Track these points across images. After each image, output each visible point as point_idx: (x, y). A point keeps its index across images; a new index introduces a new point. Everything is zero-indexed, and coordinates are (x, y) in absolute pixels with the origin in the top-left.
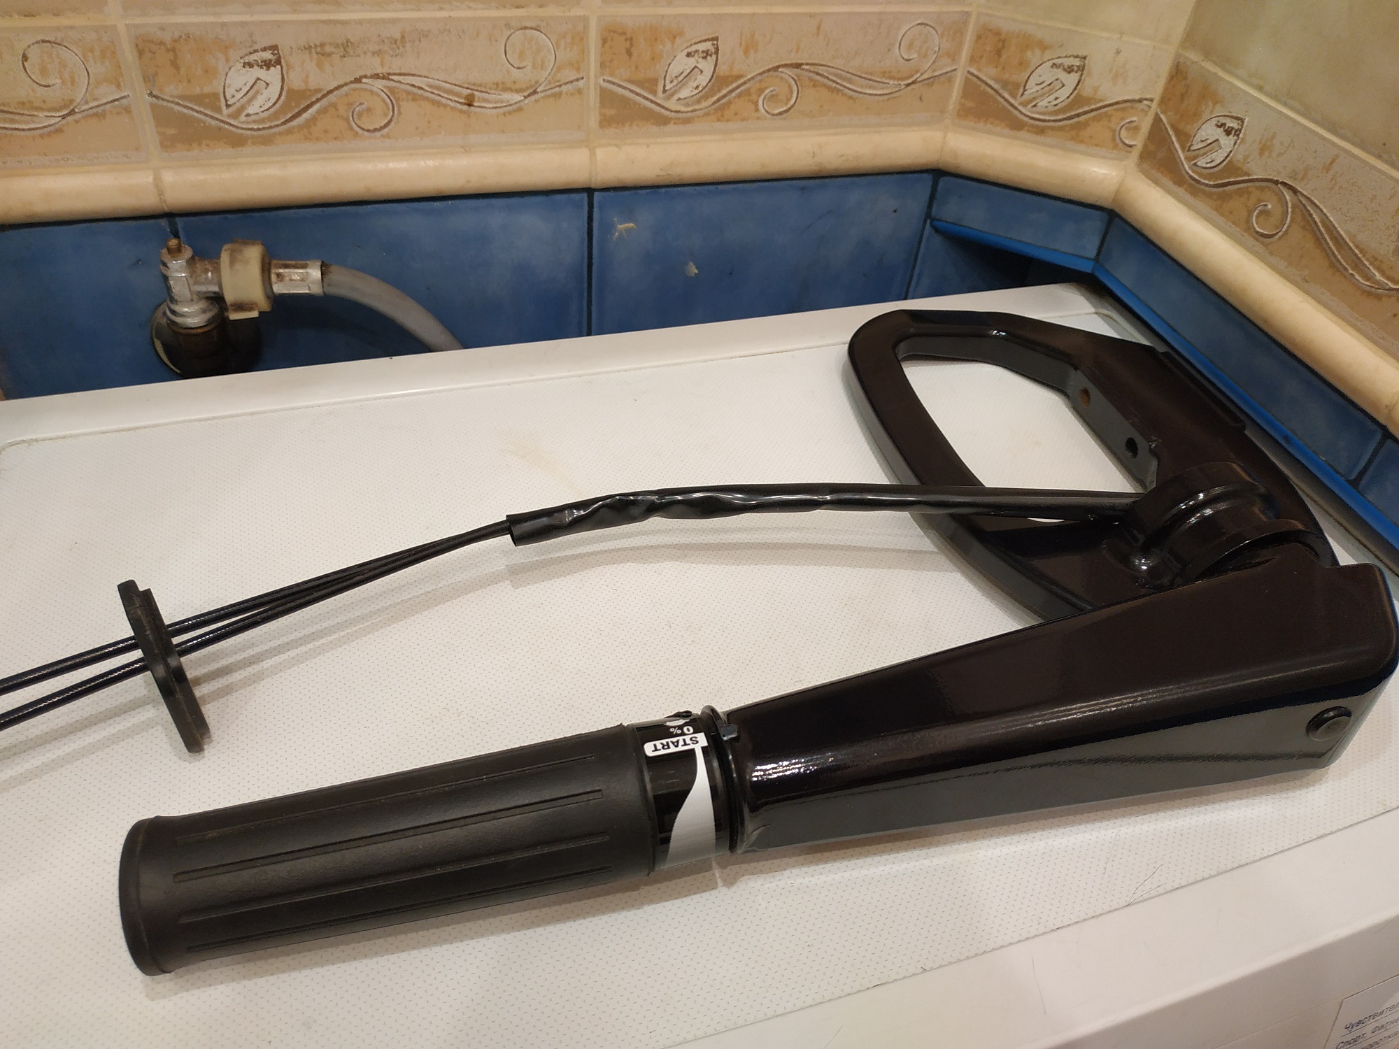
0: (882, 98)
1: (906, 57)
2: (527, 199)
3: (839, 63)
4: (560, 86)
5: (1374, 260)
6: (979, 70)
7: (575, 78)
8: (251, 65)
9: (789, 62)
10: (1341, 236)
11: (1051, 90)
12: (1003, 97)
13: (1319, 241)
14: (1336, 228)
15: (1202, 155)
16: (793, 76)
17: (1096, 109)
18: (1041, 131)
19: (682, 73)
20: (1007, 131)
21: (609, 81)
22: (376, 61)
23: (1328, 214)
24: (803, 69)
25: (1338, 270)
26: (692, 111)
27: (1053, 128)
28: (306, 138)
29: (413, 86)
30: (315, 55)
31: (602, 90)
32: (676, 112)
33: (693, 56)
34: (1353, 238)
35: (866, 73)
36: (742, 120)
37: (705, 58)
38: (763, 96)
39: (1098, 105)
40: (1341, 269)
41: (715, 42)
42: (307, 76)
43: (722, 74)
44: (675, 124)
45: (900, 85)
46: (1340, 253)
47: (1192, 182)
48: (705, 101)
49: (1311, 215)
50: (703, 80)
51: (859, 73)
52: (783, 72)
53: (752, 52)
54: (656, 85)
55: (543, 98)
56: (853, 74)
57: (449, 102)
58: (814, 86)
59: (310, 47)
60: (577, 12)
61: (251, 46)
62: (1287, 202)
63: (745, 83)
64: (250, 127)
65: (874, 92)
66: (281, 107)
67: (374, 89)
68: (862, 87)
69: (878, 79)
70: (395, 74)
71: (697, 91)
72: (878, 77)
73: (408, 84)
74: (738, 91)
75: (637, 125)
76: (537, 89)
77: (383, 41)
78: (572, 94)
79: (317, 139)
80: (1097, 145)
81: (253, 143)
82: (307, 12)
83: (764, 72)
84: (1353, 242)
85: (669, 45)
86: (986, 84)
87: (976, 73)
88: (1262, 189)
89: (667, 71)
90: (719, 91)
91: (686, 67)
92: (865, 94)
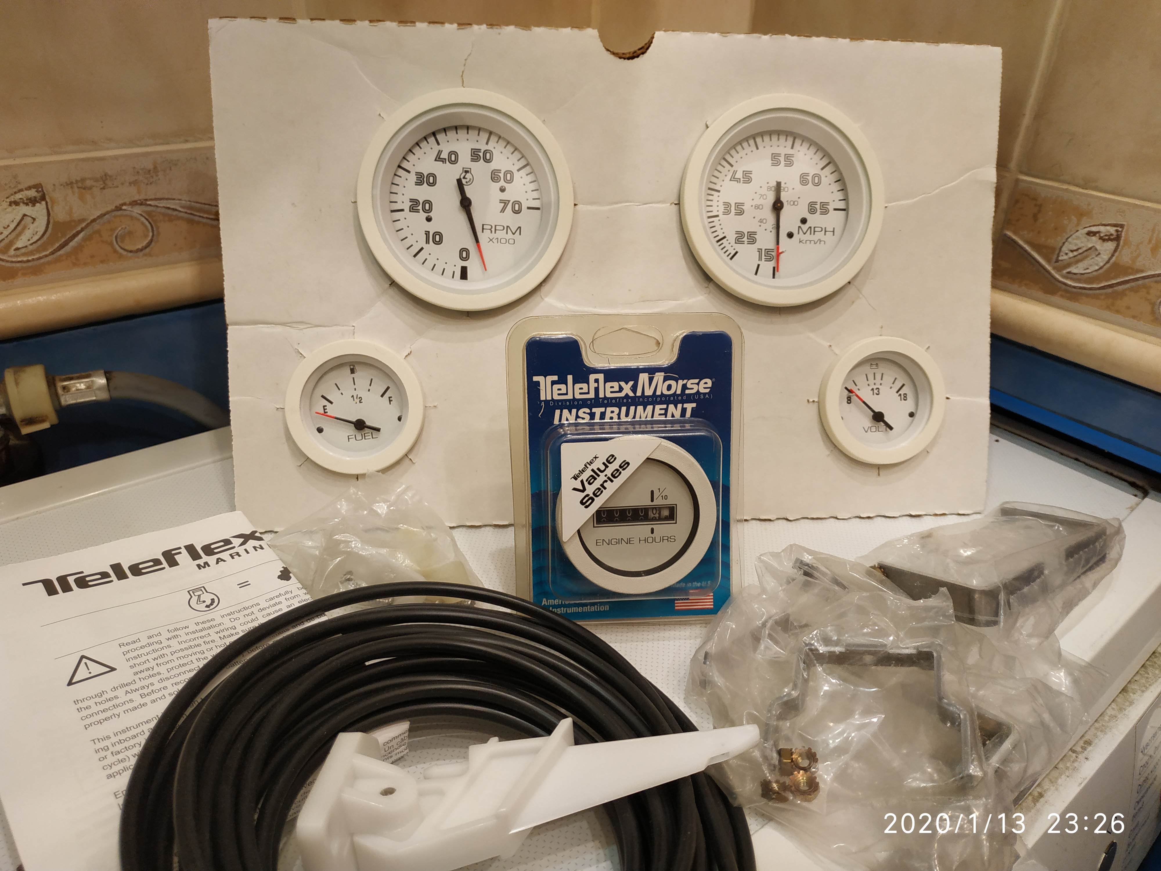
8: (16, 203)
22: (133, 190)
28: (74, 265)
29: (169, 208)
30: (76, 190)
42: (71, 209)
57: (201, 219)
59: (72, 183)
61: (15, 187)
64: (19, 259)
66: (48, 238)
67: (134, 214)
70: (151, 200)
73: (164, 207)
77: (138, 172)
79: (85, 264)
81: (24, 275)
82: (65, 153)
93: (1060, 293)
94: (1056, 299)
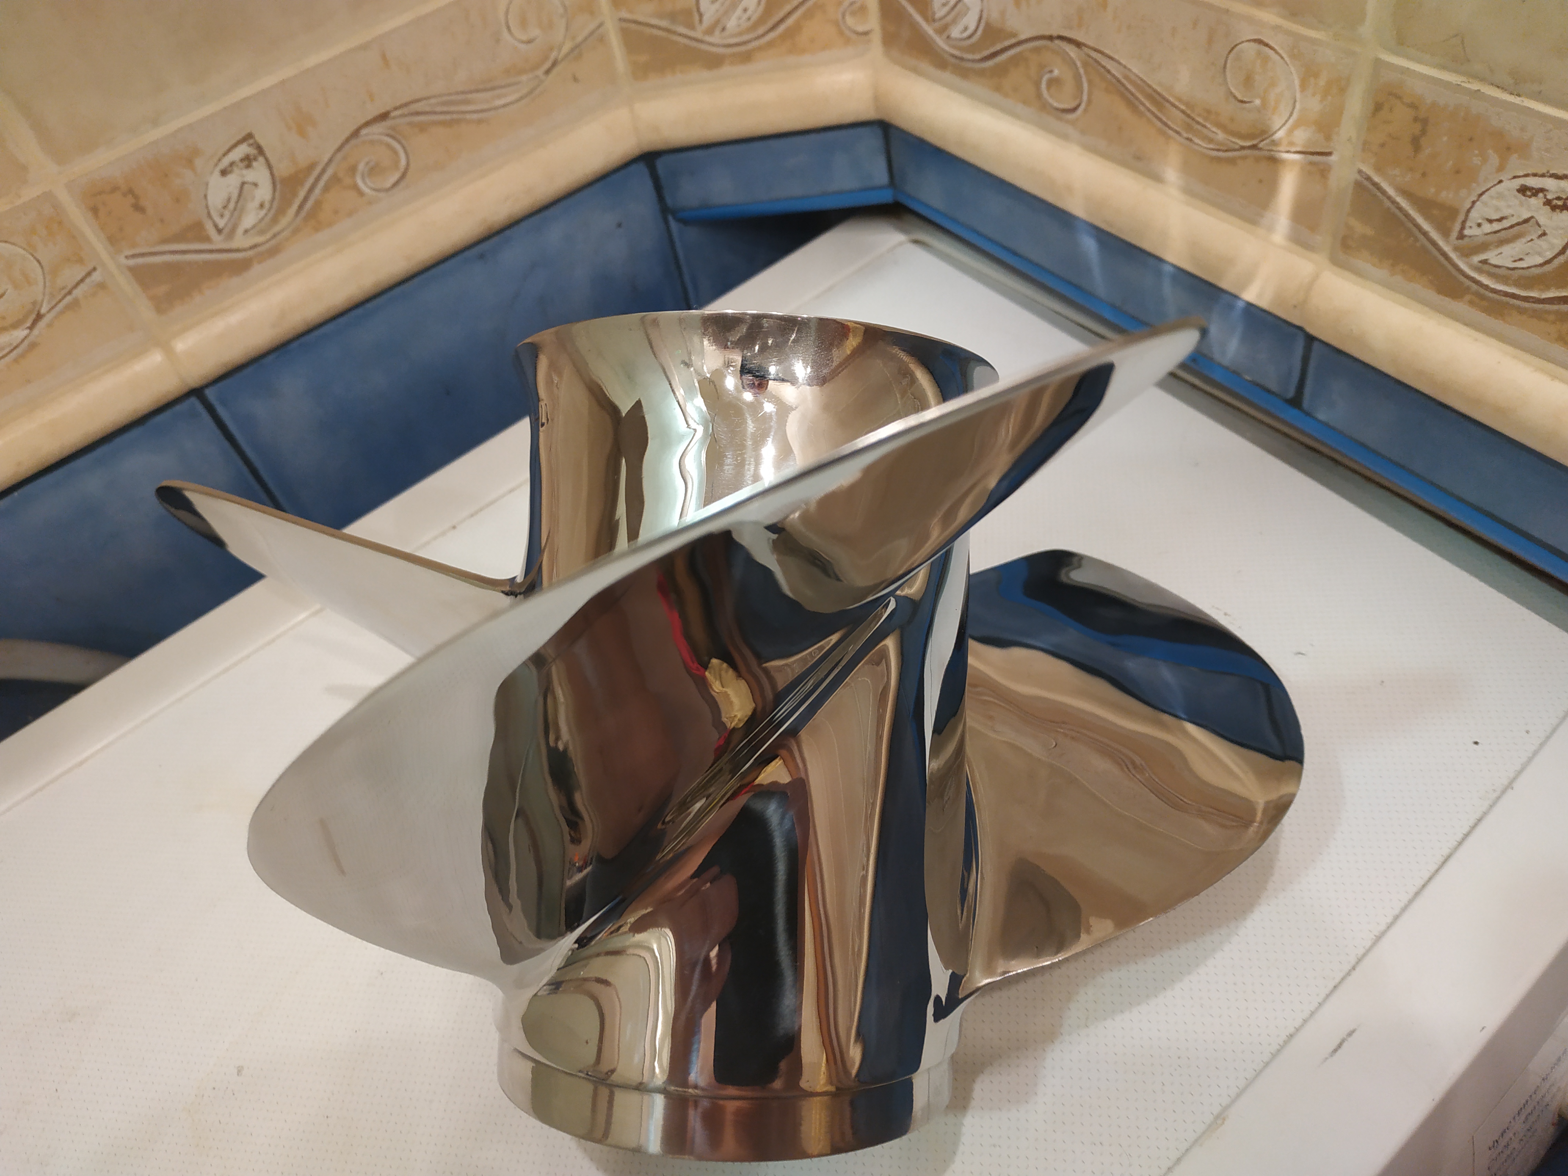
0: (522, 102)
1: (524, 38)
3: (440, 87)
4: (70, 293)
5: (1208, 113)
6: (631, 12)
7: (83, 274)
9: (369, 117)
10: (1156, 91)
11: (733, 3)
12: (680, 35)
13: (1131, 102)
14: (1146, 82)
15: (952, 24)
16: (384, 132)
17: (802, 4)
18: (746, 58)
19: (229, 199)
20: (705, 74)
21: (134, 256)
23: (1130, 66)
24: (394, 118)
25: (1171, 137)
26: (275, 236)
27: (760, 48)
31: (131, 269)
32: (252, 247)
33: (231, 172)
34: (1168, 87)
35: (483, 82)
36: (350, 214)
37: (249, 166)
38: (359, 175)
40: (1173, 134)
41: (251, 141)
43: (285, 174)
44: (260, 262)
45: (536, 76)
46: (1162, 113)
47: (957, 61)
48: (283, 217)
49: (1109, 71)
50: (264, 192)
51: (474, 88)
52: (366, 135)
53: (310, 128)
54: (204, 229)
55: (56, 317)
56: (466, 93)
58: (422, 130)
60: (30, 193)
62: (1074, 62)
63: (324, 171)
65: (507, 101)
68: (488, 102)
69: (501, 83)
71: (265, 211)
72: (500, 80)
74: (321, 184)
75: (210, 288)
78: (93, 295)
80: (824, 49)
83: (341, 146)
84: (1174, 96)
85: (188, 174)
86: (650, 25)
87: (629, 17)
88: (1037, 50)
89: (207, 207)
90: (295, 194)
91: (230, 189)
92: (498, 107)
93: (1468, 297)
94: (1460, 307)
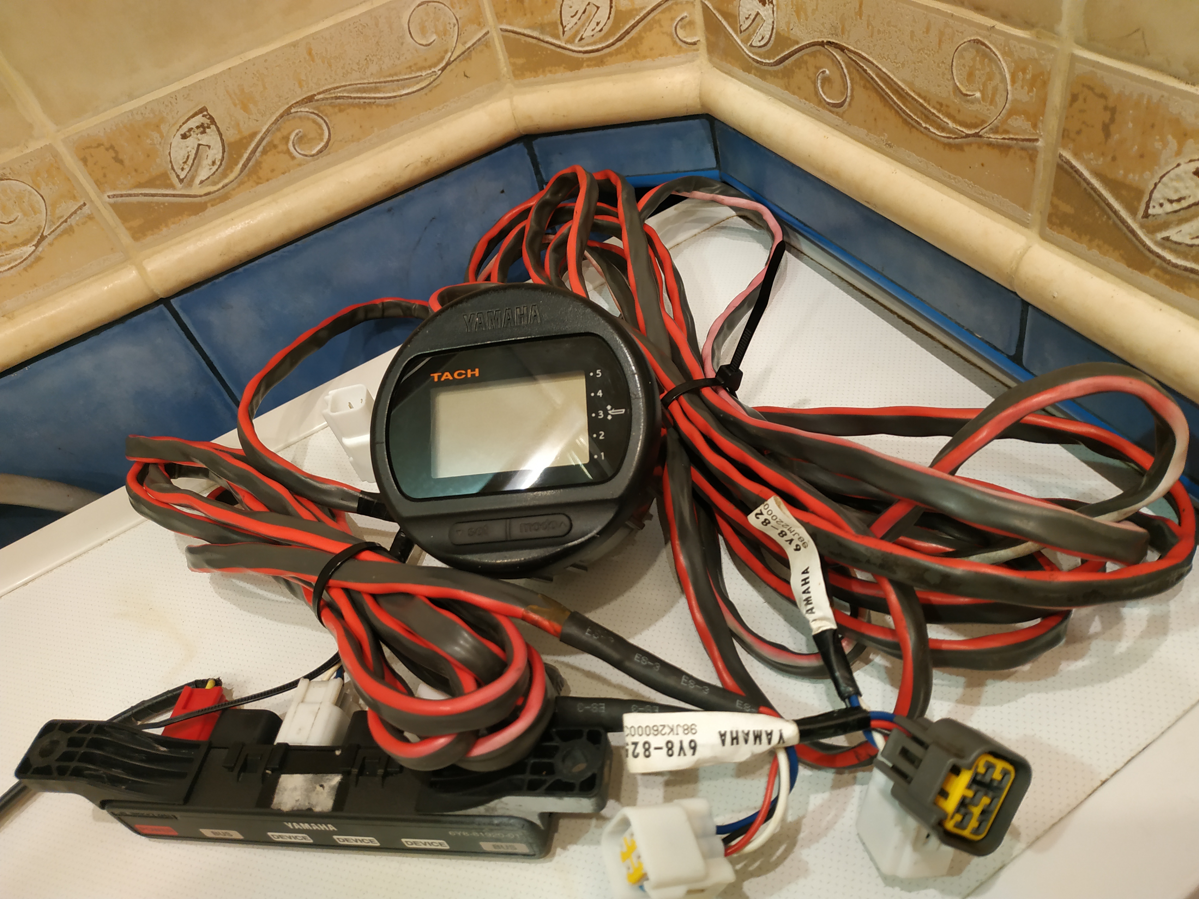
0: (423, 92)
1: (424, 43)
2: (104, 334)
3: (355, 78)
4: (66, 221)
5: (940, 106)
6: (510, 24)
7: (76, 207)
9: (298, 100)
10: (899, 86)
11: (589, 17)
12: (547, 42)
13: (883, 97)
14: (892, 80)
15: (753, 34)
16: (311, 111)
17: (642, 19)
18: (601, 62)
19: (188, 157)
20: (568, 74)
21: (114, 196)
23: (880, 66)
24: (317, 100)
25: (913, 127)
26: (223, 187)
27: (610, 54)
31: (114, 206)
32: (206, 195)
33: (190, 135)
34: (911, 85)
35: (391, 75)
36: (283, 173)
37: (204, 132)
38: (290, 144)
39: (642, 15)
40: (915, 124)
41: (205, 113)
43: (232, 140)
44: (212, 206)
45: (435, 72)
46: (907, 107)
47: (757, 65)
48: (232, 172)
49: (865, 71)
50: (215, 152)
51: (382, 80)
52: (298, 112)
53: (251, 106)
54: (170, 179)
55: (56, 238)
56: (376, 83)
58: (341, 111)
60: (35, 146)
62: (839, 62)
63: (262, 139)
65: (410, 90)
68: (394, 91)
69: (406, 77)
71: (216, 167)
72: (406, 74)
74: (260, 149)
75: (174, 223)
76: (42, 234)
78: (84, 223)
80: (661, 55)
83: (277, 120)
84: (914, 91)
85: (155, 135)
86: (524, 35)
87: (509, 28)
88: (813, 55)
89: (171, 162)
90: (240, 156)
91: (189, 149)
92: (401, 96)
94: (1147, 279)
